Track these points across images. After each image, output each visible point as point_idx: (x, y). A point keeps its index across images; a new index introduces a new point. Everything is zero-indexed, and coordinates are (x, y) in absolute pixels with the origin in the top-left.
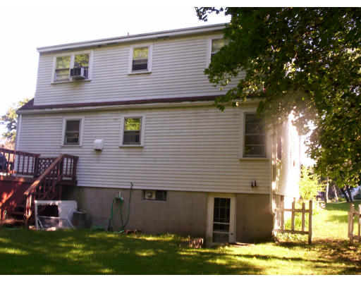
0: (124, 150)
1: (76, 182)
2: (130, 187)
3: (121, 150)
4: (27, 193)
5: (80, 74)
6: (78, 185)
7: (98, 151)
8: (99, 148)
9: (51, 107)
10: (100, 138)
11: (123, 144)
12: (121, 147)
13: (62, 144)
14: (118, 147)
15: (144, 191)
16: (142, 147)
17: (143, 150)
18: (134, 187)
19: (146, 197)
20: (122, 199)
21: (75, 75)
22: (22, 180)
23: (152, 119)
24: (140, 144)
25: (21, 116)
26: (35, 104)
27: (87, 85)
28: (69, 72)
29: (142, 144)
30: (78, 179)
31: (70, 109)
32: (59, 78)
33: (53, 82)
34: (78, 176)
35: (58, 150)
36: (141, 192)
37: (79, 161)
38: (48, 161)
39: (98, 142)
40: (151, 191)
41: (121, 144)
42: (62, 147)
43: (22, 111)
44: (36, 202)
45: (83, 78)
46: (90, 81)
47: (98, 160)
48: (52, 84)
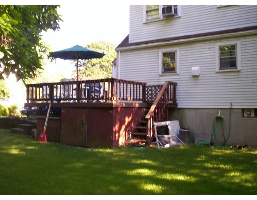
0: (221, 75)
1: (176, 105)
2: (229, 107)
3: (218, 75)
4: (148, 117)
5: (171, 12)
6: (178, 107)
7: (195, 77)
8: (196, 75)
9: (146, 43)
10: (196, 66)
11: (220, 70)
12: (218, 73)
13: (160, 74)
14: (215, 73)
15: (243, 110)
16: (239, 72)
17: (240, 74)
18: (233, 107)
19: (245, 115)
20: (223, 117)
21: (167, 12)
22: (137, 106)
23: (247, 46)
24: (237, 69)
25: (120, 53)
26: (130, 42)
27: (177, 21)
28: (161, 11)
29: (239, 68)
30: (177, 102)
31: (165, 43)
32: (149, 18)
33: (144, 22)
34: (177, 100)
35: (156, 78)
36: (241, 111)
37: (177, 87)
38: (153, 88)
39: (195, 69)
40: (249, 110)
41: (218, 70)
42: (160, 76)
43: (121, 49)
44: (155, 124)
45: (173, 16)
46: (180, 17)
47: (196, 85)
48: (144, 24)
